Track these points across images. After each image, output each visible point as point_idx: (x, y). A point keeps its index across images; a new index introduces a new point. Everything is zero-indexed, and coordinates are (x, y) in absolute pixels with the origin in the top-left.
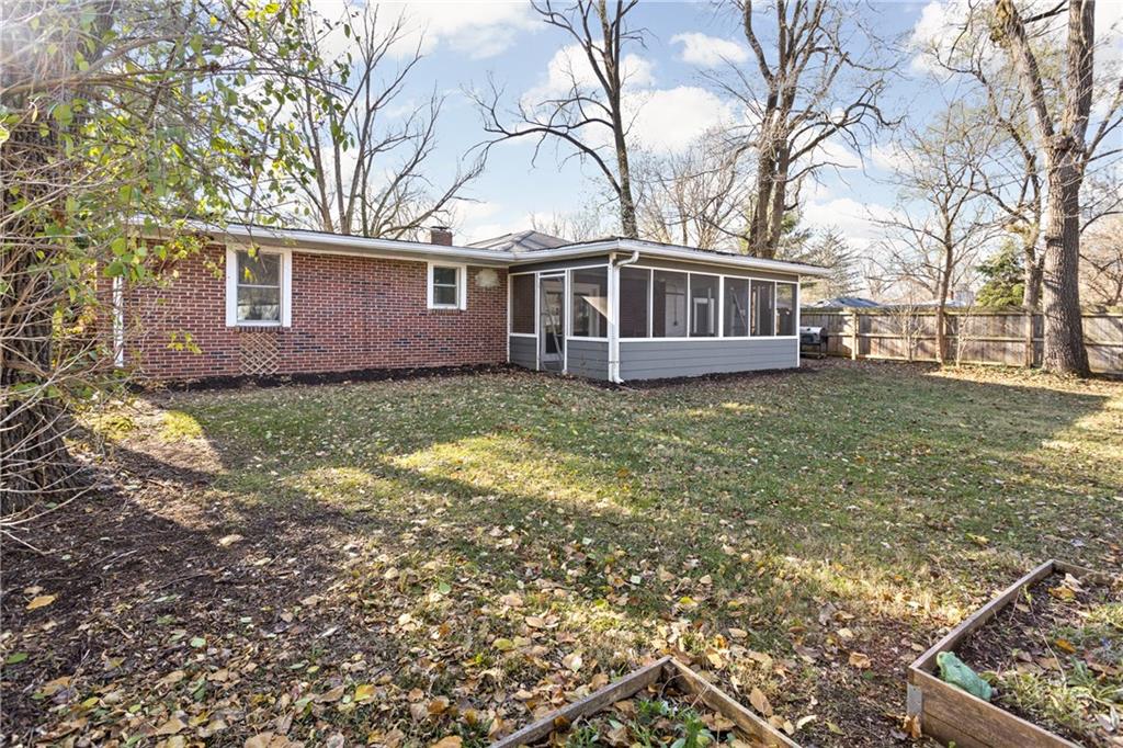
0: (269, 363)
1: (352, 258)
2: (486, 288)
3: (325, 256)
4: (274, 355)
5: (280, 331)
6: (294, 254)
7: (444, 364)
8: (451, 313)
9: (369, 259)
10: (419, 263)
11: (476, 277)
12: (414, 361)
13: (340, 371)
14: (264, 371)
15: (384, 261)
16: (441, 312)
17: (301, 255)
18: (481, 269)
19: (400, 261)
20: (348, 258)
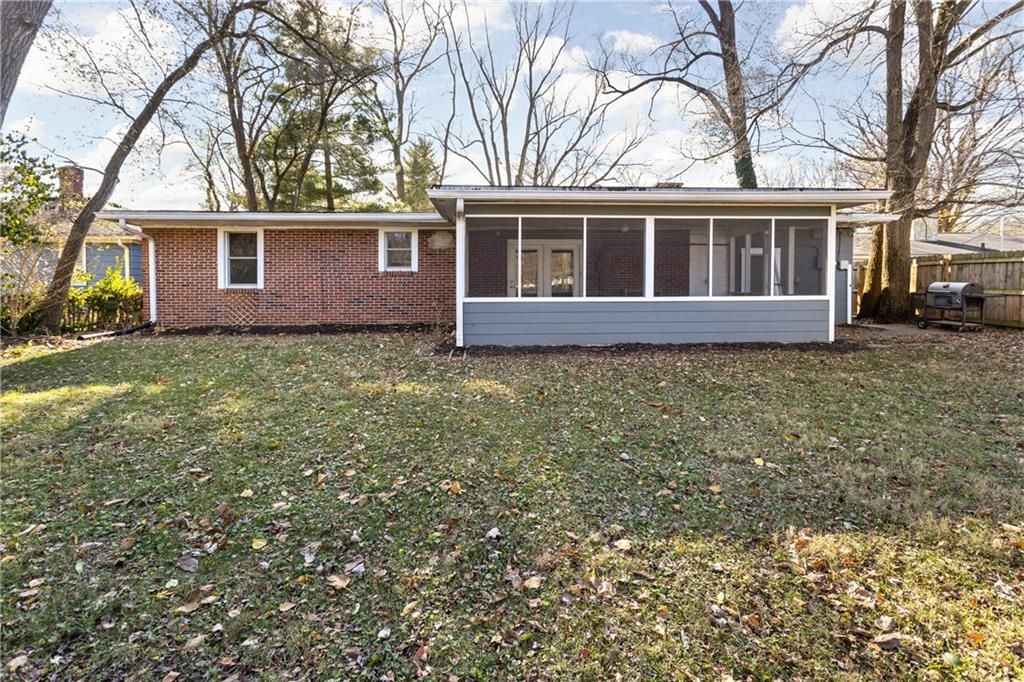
0: (248, 317)
1: (312, 231)
2: (440, 250)
3: (289, 231)
4: (251, 311)
5: (256, 292)
6: (265, 231)
7: (396, 321)
8: (402, 275)
9: (326, 231)
10: (371, 231)
11: (429, 240)
12: (366, 318)
13: (302, 325)
14: (244, 323)
15: (339, 231)
16: (393, 274)
17: (271, 231)
18: (434, 231)
19: (353, 230)
20: (308, 230)
